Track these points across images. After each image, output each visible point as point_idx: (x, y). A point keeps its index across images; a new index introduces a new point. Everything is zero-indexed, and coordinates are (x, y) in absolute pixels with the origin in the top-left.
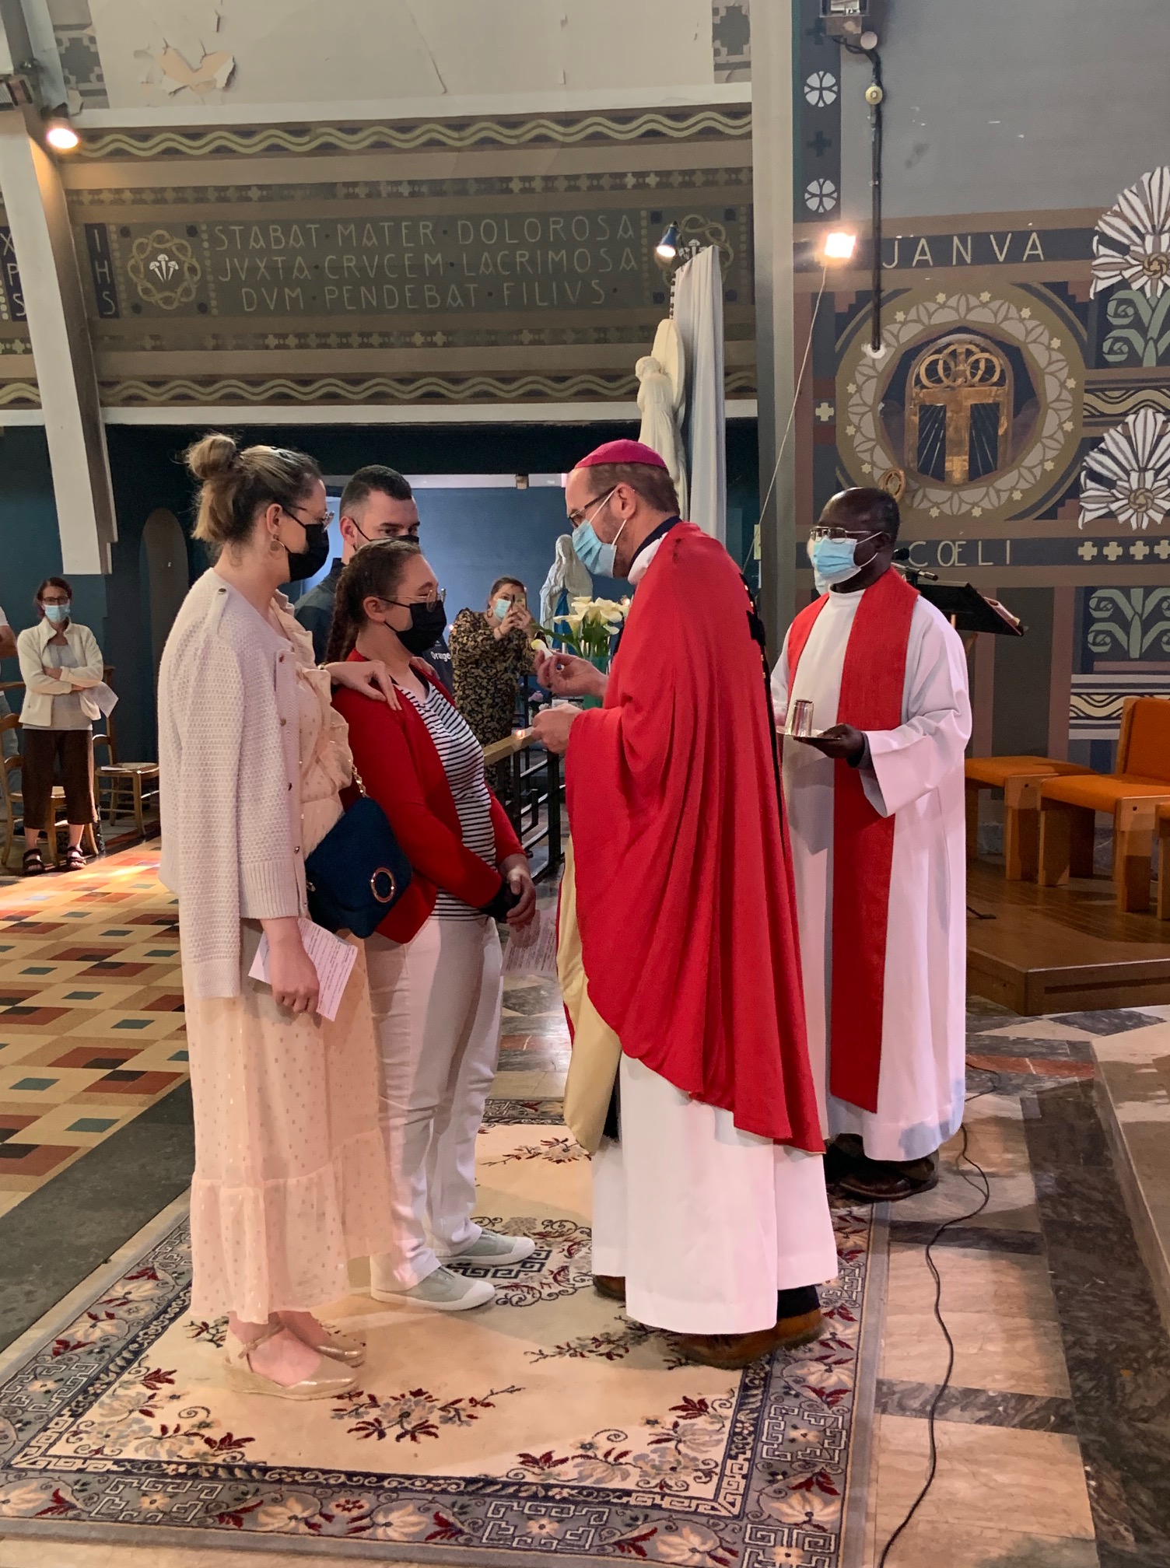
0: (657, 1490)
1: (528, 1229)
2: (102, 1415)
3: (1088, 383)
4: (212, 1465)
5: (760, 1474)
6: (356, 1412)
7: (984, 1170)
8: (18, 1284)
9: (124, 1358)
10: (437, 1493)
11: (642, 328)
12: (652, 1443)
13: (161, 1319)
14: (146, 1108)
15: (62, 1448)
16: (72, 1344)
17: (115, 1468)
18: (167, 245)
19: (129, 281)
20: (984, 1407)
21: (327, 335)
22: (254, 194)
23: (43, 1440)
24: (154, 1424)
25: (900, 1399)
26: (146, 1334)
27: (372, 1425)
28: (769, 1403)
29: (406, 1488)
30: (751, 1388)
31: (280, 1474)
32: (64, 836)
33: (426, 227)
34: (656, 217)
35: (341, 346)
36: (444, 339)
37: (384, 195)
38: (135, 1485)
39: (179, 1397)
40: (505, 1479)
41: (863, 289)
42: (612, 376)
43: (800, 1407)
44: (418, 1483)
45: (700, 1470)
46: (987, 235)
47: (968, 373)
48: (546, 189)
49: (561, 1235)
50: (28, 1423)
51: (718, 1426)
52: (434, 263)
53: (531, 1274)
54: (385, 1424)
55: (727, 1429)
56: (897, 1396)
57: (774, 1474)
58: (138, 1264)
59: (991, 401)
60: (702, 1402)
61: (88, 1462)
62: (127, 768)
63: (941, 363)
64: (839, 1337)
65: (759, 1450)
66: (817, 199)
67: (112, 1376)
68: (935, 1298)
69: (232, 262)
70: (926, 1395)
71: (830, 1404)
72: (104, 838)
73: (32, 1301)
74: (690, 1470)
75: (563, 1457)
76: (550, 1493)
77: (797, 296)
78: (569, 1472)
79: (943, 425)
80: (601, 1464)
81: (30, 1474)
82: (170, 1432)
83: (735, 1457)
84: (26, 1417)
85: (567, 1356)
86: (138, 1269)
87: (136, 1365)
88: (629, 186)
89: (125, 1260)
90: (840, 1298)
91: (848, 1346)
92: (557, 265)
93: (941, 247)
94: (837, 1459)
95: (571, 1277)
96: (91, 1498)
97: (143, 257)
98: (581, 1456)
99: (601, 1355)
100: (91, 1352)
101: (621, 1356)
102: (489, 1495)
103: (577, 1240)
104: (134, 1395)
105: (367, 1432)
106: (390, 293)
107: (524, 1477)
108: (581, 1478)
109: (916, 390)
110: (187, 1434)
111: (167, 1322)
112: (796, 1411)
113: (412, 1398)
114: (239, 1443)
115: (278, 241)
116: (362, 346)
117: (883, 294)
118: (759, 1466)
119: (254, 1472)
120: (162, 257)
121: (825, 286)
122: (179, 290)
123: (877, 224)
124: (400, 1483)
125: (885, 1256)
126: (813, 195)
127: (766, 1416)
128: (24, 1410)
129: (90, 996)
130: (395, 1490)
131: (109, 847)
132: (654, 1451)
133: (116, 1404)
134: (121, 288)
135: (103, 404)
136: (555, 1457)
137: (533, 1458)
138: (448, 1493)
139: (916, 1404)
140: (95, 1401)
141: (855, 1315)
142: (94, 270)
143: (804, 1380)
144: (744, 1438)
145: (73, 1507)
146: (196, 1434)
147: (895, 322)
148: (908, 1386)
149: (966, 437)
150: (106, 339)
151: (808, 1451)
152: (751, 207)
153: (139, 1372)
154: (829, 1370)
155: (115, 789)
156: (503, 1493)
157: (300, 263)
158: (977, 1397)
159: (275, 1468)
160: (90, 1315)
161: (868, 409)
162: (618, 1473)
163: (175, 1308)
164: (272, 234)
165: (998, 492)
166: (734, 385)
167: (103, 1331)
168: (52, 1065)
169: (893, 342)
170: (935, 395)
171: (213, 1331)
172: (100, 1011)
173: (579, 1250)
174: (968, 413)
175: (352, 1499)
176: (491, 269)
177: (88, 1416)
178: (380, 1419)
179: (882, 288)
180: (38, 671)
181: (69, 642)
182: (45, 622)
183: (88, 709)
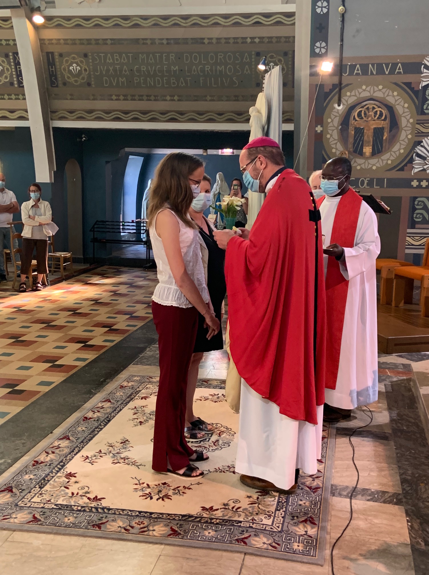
0: (251, 521)
2: (50, 488)
3: (417, 120)
4: (91, 507)
5: (288, 517)
6: (142, 490)
7: (371, 409)
8: (20, 440)
9: (58, 468)
10: (171, 520)
11: (251, 96)
12: (249, 504)
13: (71, 454)
14: (65, 378)
15: (36, 499)
16: (39, 462)
17: (55, 507)
18: (76, 61)
19: (62, 73)
20: (370, 495)
21: (135, 96)
22: (109, 42)
23: (29, 496)
24: (69, 492)
25: (340, 491)
26: (66, 459)
27: (148, 495)
29: (160, 517)
31: (115, 511)
32: (35, 278)
33: (172, 56)
34: (258, 54)
35: (140, 100)
36: (178, 98)
37: (157, 43)
38: (62, 513)
39: (78, 482)
40: (196, 515)
41: (335, 83)
42: (239, 114)
44: (164, 516)
45: (267, 514)
46: (382, 64)
47: (373, 115)
48: (217, 43)
49: (217, 429)
50: (24, 490)
51: (273, 499)
52: (175, 69)
53: (205, 442)
54: (152, 495)
55: (276, 500)
56: (338, 490)
57: (293, 517)
58: (63, 434)
59: (381, 126)
61: (46, 504)
62: (58, 254)
63: (363, 111)
65: (288, 508)
66: (319, 49)
67: (54, 474)
68: (352, 456)
69: (100, 68)
70: (349, 490)
71: (314, 492)
72: (50, 279)
73: (25, 446)
74: (263, 514)
75: (217, 508)
76: (212, 521)
77: (311, 85)
78: (219, 514)
79: (363, 135)
80: (231, 511)
81: (25, 508)
82: (75, 495)
83: (279, 510)
84: (23, 488)
85: (219, 472)
86: (63, 436)
87: (62, 470)
88: (249, 42)
89: (58, 433)
91: (321, 472)
92: (221, 72)
93: (365, 69)
94: (316, 512)
95: (220, 444)
96: (47, 517)
97: (67, 64)
98: (224, 508)
99: (231, 472)
100: (46, 465)
102: (190, 521)
103: (222, 431)
104: (62, 481)
105: (146, 497)
106: (158, 80)
107: (203, 515)
108: (223, 516)
109: (354, 121)
110: (81, 496)
111: (73, 455)
112: (302, 494)
113: (162, 485)
114: (100, 500)
115: (117, 60)
116: (147, 100)
117: (343, 85)
118: (288, 514)
119: (105, 510)
120: (74, 65)
121: (321, 82)
122: (81, 77)
123: (341, 59)
124: (158, 516)
125: (335, 439)
126: (318, 47)
128: (22, 485)
129: (45, 337)
130: (156, 518)
131: (51, 283)
132: (250, 507)
133: (55, 484)
134: (59, 76)
135: (52, 120)
136: (214, 508)
137: (207, 508)
138: (176, 520)
139: (345, 493)
140: (48, 483)
141: (323, 461)
142: (49, 69)
143: (305, 483)
144: (283, 504)
145: (40, 520)
146: (84, 496)
147: (346, 96)
148: (342, 487)
149: (371, 140)
150: (53, 95)
151: (306, 509)
152: (294, 51)
153: (64, 473)
154: (314, 480)
155: (54, 261)
156: (195, 520)
157: (125, 69)
158: (367, 492)
159: (113, 509)
160: (46, 452)
161: (335, 128)
162: (237, 515)
163: (76, 450)
164: (115, 57)
165: (382, 160)
166: (286, 118)
167: (51, 458)
168: (31, 361)
169: (346, 103)
170: (360, 123)
171: (90, 459)
172: (48, 342)
173: (223, 434)
174: (372, 131)
175: (141, 521)
176: (196, 72)
177: (46, 488)
178: (151, 492)
179: (342, 83)
180: (27, 217)
181: (40, 207)
182: (32, 200)
183: (46, 232)
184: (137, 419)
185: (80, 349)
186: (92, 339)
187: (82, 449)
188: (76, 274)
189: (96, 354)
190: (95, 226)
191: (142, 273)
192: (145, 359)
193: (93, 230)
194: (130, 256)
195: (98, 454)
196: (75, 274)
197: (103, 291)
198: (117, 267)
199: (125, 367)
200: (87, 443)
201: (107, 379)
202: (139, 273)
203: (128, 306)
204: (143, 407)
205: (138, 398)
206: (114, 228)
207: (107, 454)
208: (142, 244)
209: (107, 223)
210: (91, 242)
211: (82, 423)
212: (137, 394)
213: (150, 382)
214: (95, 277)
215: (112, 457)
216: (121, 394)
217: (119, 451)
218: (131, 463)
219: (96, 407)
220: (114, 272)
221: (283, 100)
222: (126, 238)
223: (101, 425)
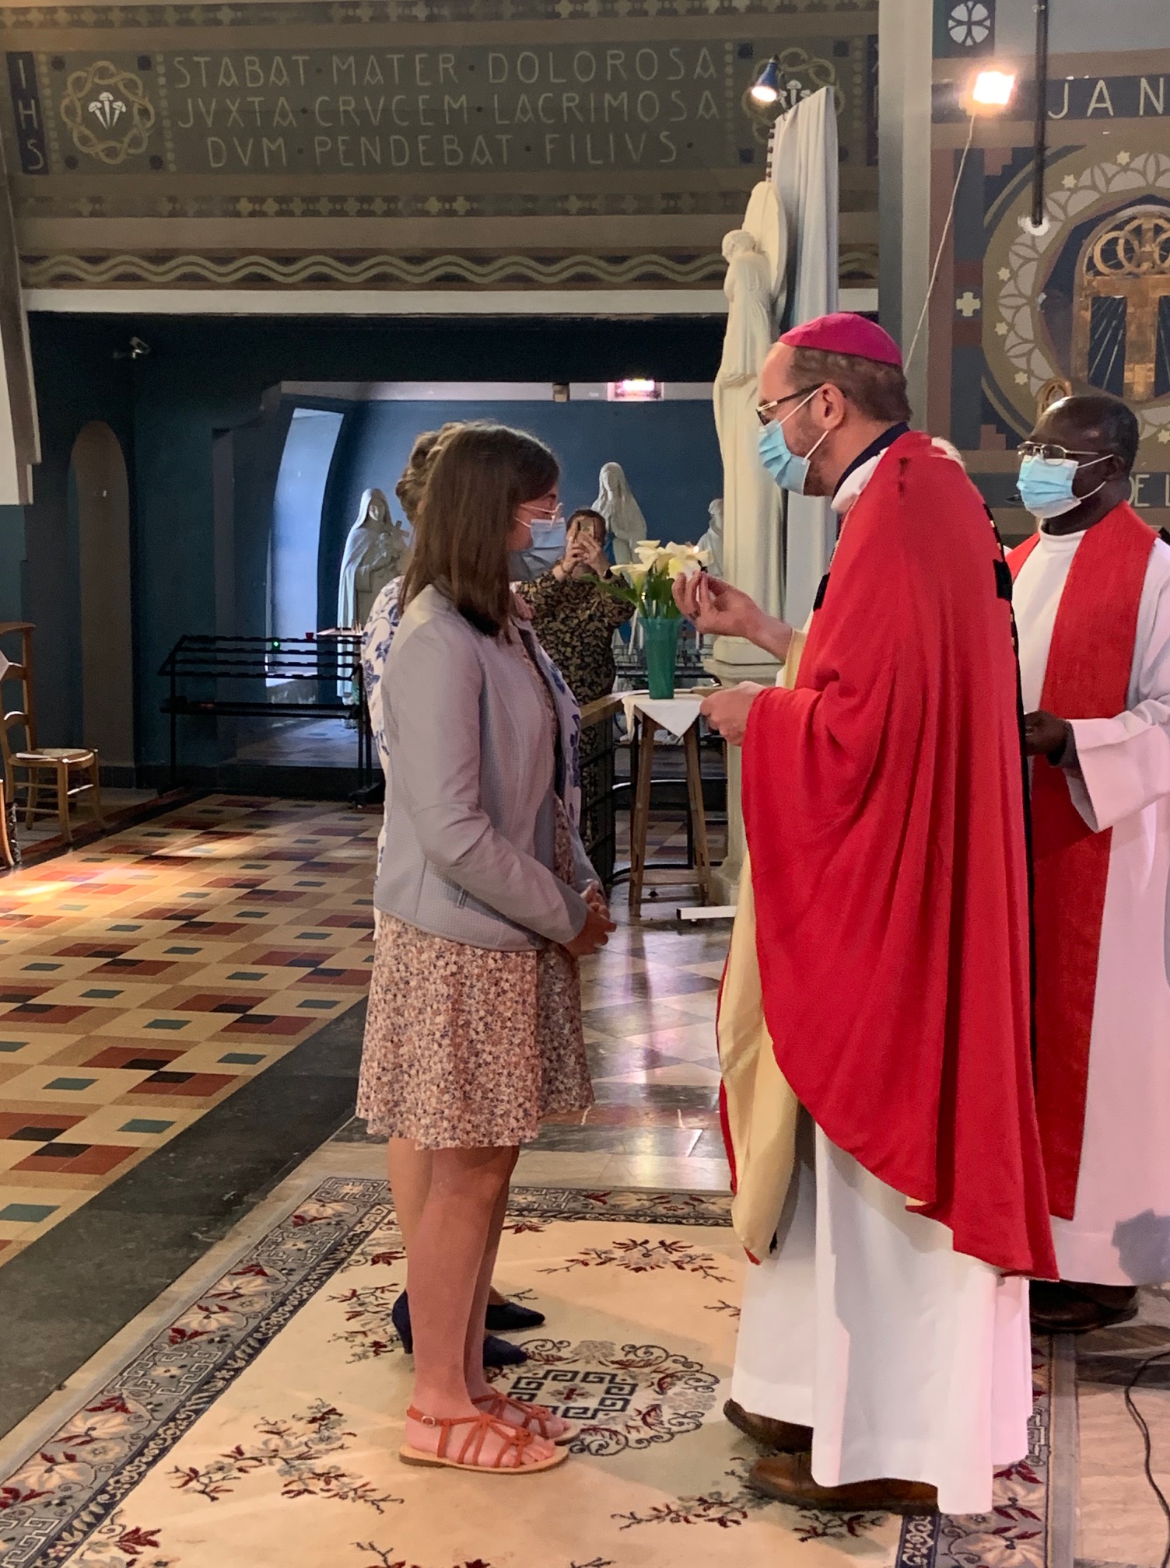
1: (605, 1356)
9: (92, 1513)
11: (724, 195)
13: (136, 1462)
14: (96, 1193)
16: (23, 1494)
18: (111, 81)
19: (62, 127)
21: (316, 199)
22: (225, 15)
26: (117, 1482)
30: (910, 1567)
33: (446, 60)
34: (745, 51)
35: (333, 213)
36: (468, 206)
37: (394, 18)
39: (165, 1564)
41: (1022, 145)
42: (683, 257)
47: (1156, 256)
48: (603, 14)
49: (648, 1364)
52: (456, 107)
53: (613, 1414)
58: (102, 1392)
62: (49, 755)
63: (1121, 242)
64: (1021, 1503)
66: (965, 28)
67: (78, 1536)
68: (1143, 1455)
69: (195, 104)
72: (21, 845)
77: (935, 154)
79: (1122, 324)
85: (668, 1521)
86: (103, 1398)
87: (107, 1522)
88: (710, 11)
89: (83, 1387)
91: (1034, 1516)
92: (616, 112)
93: (1124, 92)
95: (665, 1418)
97: (80, 95)
99: (712, 1520)
100: (48, 1504)
101: (737, 1522)
103: (670, 1372)
104: (108, 1560)
106: (398, 143)
109: (1089, 277)
111: (144, 1467)
115: (255, 77)
116: (361, 213)
117: (1048, 153)
120: (105, 96)
121: (973, 141)
122: (127, 140)
123: (1042, 62)
125: (1073, 1399)
126: (959, 23)
129: (13, 1047)
131: (27, 857)
134: (51, 135)
135: (26, 285)
141: (1040, 1475)
142: (17, 112)
143: (981, 1559)
147: (1061, 187)
149: (1153, 339)
150: (31, 201)
152: (873, 39)
153: (113, 1530)
154: (1011, 1547)
155: (33, 782)
157: (283, 106)
160: (45, 1457)
161: (1024, 301)
163: (153, 1449)
164: (248, 68)
166: (850, 269)
167: (62, 1477)
169: (1059, 214)
170: (1110, 283)
171: (205, 1480)
172: (28, 1067)
173: (673, 1384)
174: (1156, 308)
176: (530, 115)
179: (1047, 145)
184: (364, 1333)
185: (137, 1089)
186: (181, 1053)
187: (173, 1444)
188: (113, 824)
189: (200, 1107)
190: (179, 656)
191: (346, 819)
193: (169, 668)
194: (300, 759)
195: (232, 1460)
196: (108, 826)
197: (210, 884)
198: (257, 799)
199: (309, 1149)
200: (191, 1424)
201: (246, 1191)
202: (332, 817)
203: (304, 936)
204: (383, 1290)
205: (361, 1258)
206: (242, 663)
207: (265, 1461)
208: (340, 717)
209: (220, 644)
210: (163, 710)
211: (167, 1349)
212: (356, 1246)
214: (178, 835)
215: (283, 1473)
216: (301, 1245)
217: (304, 1449)
218: (351, 1494)
219: (213, 1292)
220: (248, 815)
221: (842, 208)
222: (283, 698)
223: (234, 1358)
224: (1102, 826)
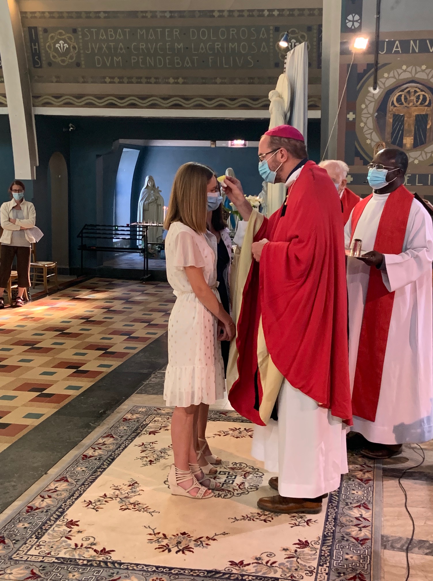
0: (290, 578)
1: (226, 466)
2: (49, 538)
4: (98, 561)
5: (333, 573)
6: (158, 541)
7: (422, 447)
8: (9, 482)
9: (56, 515)
10: (195, 576)
11: (270, 78)
12: (286, 558)
13: (71, 498)
14: (57, 410)
15: (33, 552)
16: (34, 508)
17: (56, 561)
18: (63, 37)
19: (46, 52)
20: (428, 548)
21: (132, 78)
22: (102, 15)
23: (25, 548)
24: (72, 543)
25: (392, 543)
26: (65, 505)
27: (165, 546)
28: (335, 543)
29: (182, 573)
30: (327, 537)
31: (127, 566)
33: (176, 31)
34: (277, 29)
35: (137, 83)
36: (183, 80)
37: (159, 17)
38: (65, 568)
39: (81, 532)
40: (224, 571)
41: (370, 62)
42: (255, 99)
43: (349, 545)
44: (186, 572)
45: (307, 570)
46: (426, 40)
47: (415, 100)
48: (229, 16)
49: (241, 469)
50: (17, 541)
51: (314, 552)
52: (179, 47)
53: (229, 485)
54: (170, 547)
55: (318, 553)
56: (390, 542)
57: (339, 573)
58: (60, 475)
59: (424, 113)
60: (306, 542)
61: (45, 558)
62: (41, 264)
63: (403, 96)
64: (364, 516)
65: (332, 563)
66: (351, 23)
67: (52, 522)
68: (404, 501)
69: (91, 44)
70: (403, 542)
71: (362, 545)
72: (31, 294)
73: (15, 489)
74: (303, 570)
75: (248, 563)
76: (244, 578)
77: (341, 66)
78: (251, 569)
79: (403, 124)
80: (265, 566)
81: (20, 562)
82: (79, 547)
83: (322, 566)
84: (17, 538)
85: (247, 520)
86: (60, 477)
87: (62, 518)
88: (266, 15)
89: (54, 473)
90: (363, 500)
91: (368, 520)
92: (233, 49)
93: (405, 45)
94: (366, 568)
95: (246, 487)
96: (47, 573)
97: (53, 41)
98: (256, 563)
99: (262, 520)
100: (42, 512)
101: (270, 521)
102: (217, 578)
103: (248, 471)
104: (62, 530)
105: (163, 549)
106: (159, 59)
107: (232, 571)
108: (257, 572)
109: (392, 107)
110: (86, 548)
111: (74, 500)
112: (347, 547)
113: (181, 535)
114: (109, 552)
115: (112, 36)
116: (147, 83)
117: (379, 65)
118: (333, 570)
119: (116, 565)
120: (61, 42)
121: (354, 61)
122: (68, 57)
123: (378, 35)
124: (179, 571)
125: (381, 482)
126: (350, 21)
127: (334, 548)
128: (16, 535)
129: (29, 361)
130: (177, 574)
131: (33, 298)
132: (287, 562)
133: (55, 534)
134: (43, 54)
135: (34, 106)
136: (245, 563)
137: (235, 563)
138: (200, 576)
139: (399, 546)
140: (46, 532)
141: (370, 506)
142: (31, 47)
143: (350, 534)
144: (326, 558)
145: (40, 577)
146: (90, 548)
147: (383, 77)
148: (394, 538)
149: (413, 128)
150: (36, 77)
151: (354, 564)
152: (320, 26)
153: (64, 521)
154: (360, 530)
155: (35, 273)
156: (223, 577)
157: (121, 46)
158: (425, 544)
159: (125, 563)
160: (41, 496)
161: (370, 115)
162: (272, 570)
163: (77, 494)
164: (109, 33)
165: (426, 153)
166: (311, 103)
167: (47, 503)
168: (15, 390)
169: (383, 86)
170: (400, 110)
171: (94, 505)
172: (34, 368)
173: (249, 475)
174: (414, 118)
175: (159, 578)
176: (204, 50)
177: (43, 539)
178: (168, 544)
179: (379, 62)
180: (7, 220)
181: (22, 209)
182: (13, 200)
183: (29, 238)
184: (146, 457)
185: (70, 376)
186: (85, 364)
187: (83, 493)
188: (62, 287)
189: (91, 382)
190: (84, 231)
191: (140, 286)
192: (151, 387)
193: (81, 235)
194: (124, 266)
195: (103, 498)
196: (60, 288)
197: (94, 308)
198: (110, 279)
199: (127, 396)
200: (89, 486)
201: (107, 410)
202: (135, 286)
203: (126, 325)
204: (153, 443)
205: (145, 432)
206: (105, 234)
207: (114, 498)
208: (138, 252)
209: (98, 227)
210: (79, 249)
211: (81, 462)
212: (144, 428)
213: (158, 414)
214: (84, 291)
215: (120, 502)
216: (125, 428)
217: (127, 495)
218: (142, 510)
219: (96, 443)
220: (107, 285)
221: (309, 83)
222: (119, 246)
223: (104, 465)
224: (392, 290)
